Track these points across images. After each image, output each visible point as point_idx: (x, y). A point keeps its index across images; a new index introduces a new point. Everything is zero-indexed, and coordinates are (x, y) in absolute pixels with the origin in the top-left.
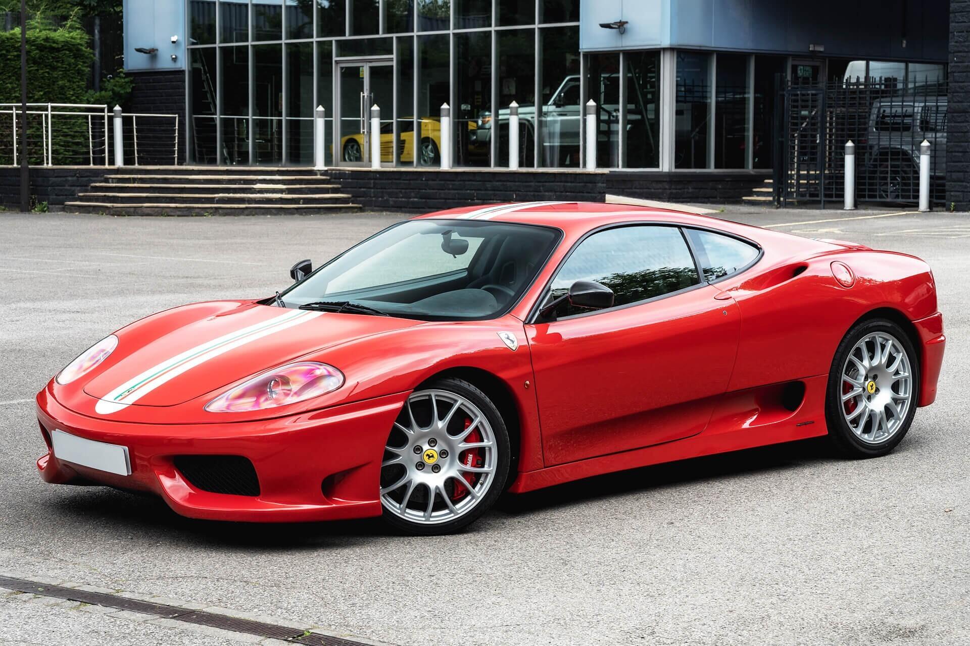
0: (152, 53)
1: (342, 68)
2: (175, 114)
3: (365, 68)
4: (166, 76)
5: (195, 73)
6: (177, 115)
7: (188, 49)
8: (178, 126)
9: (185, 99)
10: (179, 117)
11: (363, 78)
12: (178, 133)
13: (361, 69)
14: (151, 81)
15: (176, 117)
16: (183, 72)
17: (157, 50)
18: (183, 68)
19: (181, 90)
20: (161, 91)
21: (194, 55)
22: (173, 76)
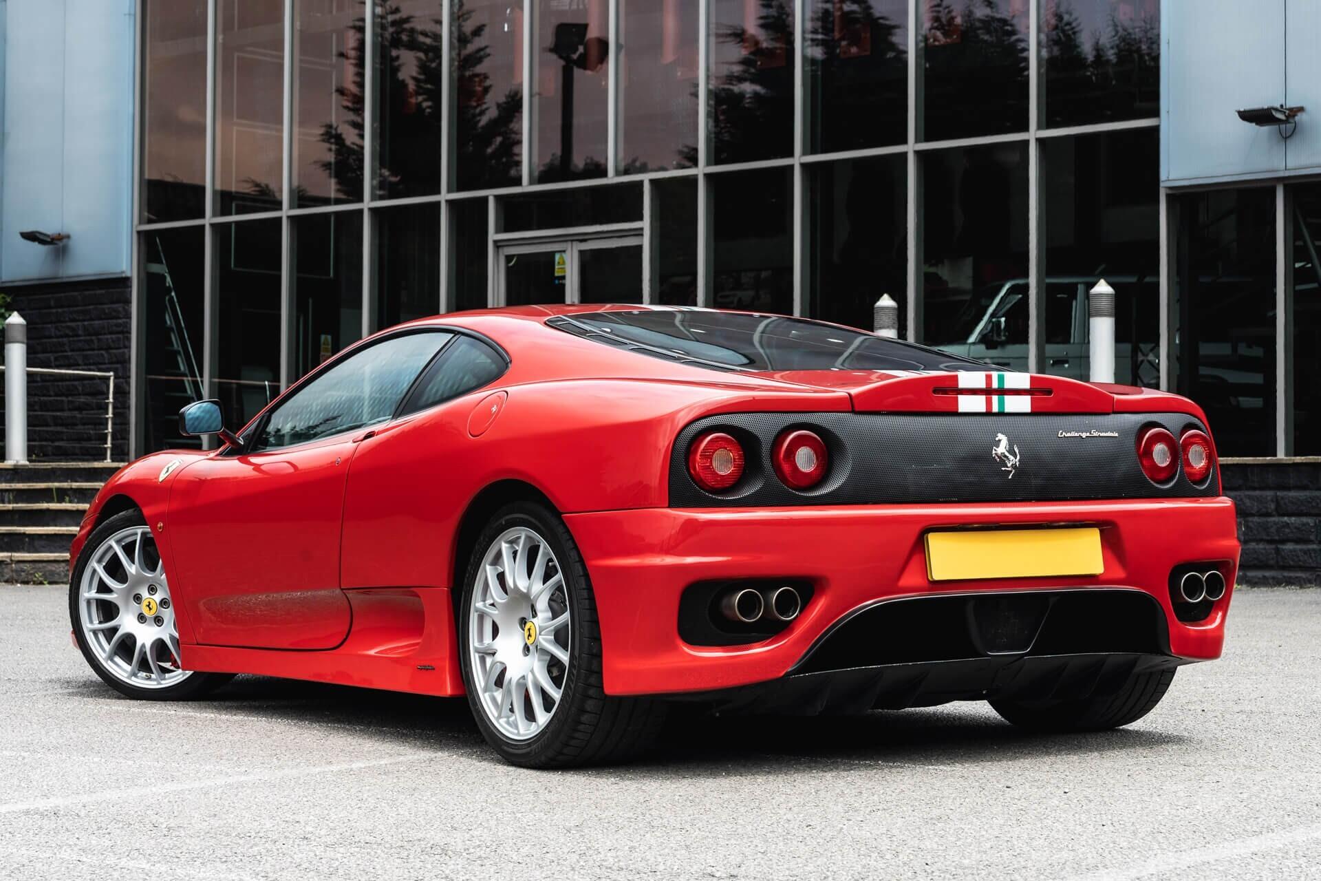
0: (56, 243)
1: (509, 258)
2: (109, 371)
3: (567, 256)
4: (87, 293)
5: (152, 284)
6: (112, 374)
7: (139, 233)
8: (114, 398)
9: (129, 339)
10: (115, 378)
11: (563, 278)
12: (114, 414)
13: (557, 257)
14: (52, 303)
15: (108, 378)
16: (124, 282)
17: (68, 237)
18: (128, 274)
19: (120, 321)
20: (73, 324)
21: (149, 244)
22: (103, 291)
